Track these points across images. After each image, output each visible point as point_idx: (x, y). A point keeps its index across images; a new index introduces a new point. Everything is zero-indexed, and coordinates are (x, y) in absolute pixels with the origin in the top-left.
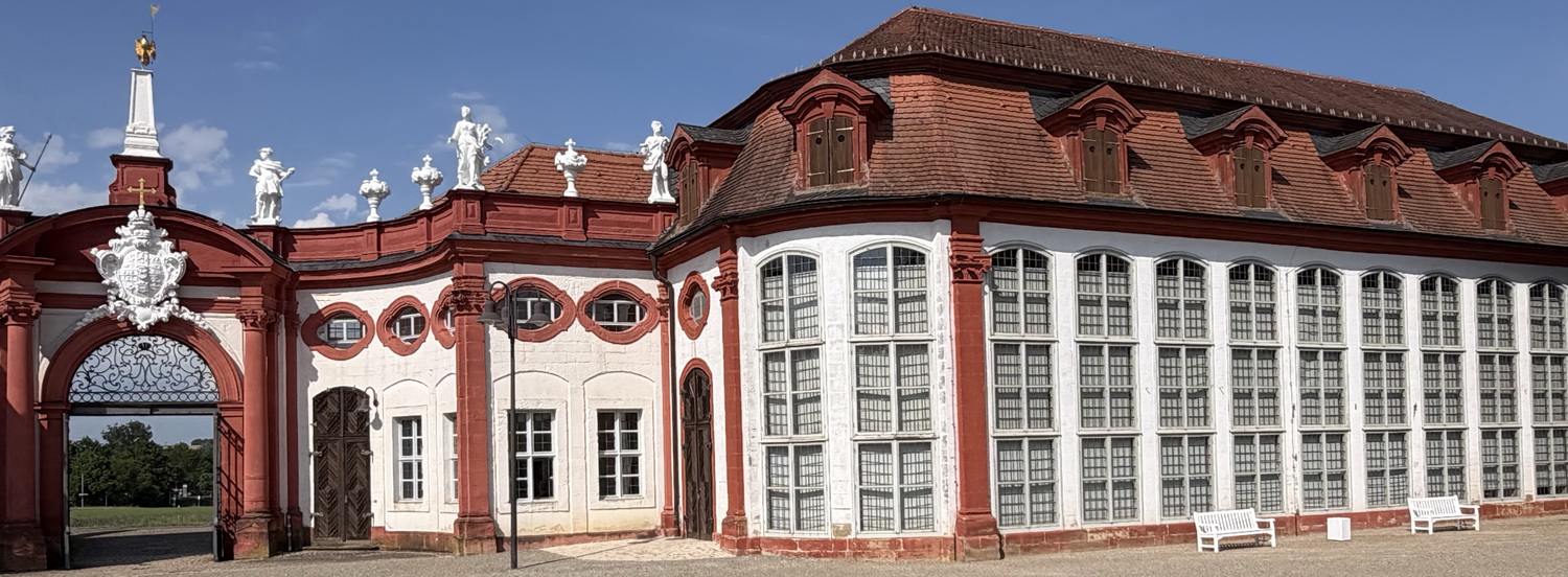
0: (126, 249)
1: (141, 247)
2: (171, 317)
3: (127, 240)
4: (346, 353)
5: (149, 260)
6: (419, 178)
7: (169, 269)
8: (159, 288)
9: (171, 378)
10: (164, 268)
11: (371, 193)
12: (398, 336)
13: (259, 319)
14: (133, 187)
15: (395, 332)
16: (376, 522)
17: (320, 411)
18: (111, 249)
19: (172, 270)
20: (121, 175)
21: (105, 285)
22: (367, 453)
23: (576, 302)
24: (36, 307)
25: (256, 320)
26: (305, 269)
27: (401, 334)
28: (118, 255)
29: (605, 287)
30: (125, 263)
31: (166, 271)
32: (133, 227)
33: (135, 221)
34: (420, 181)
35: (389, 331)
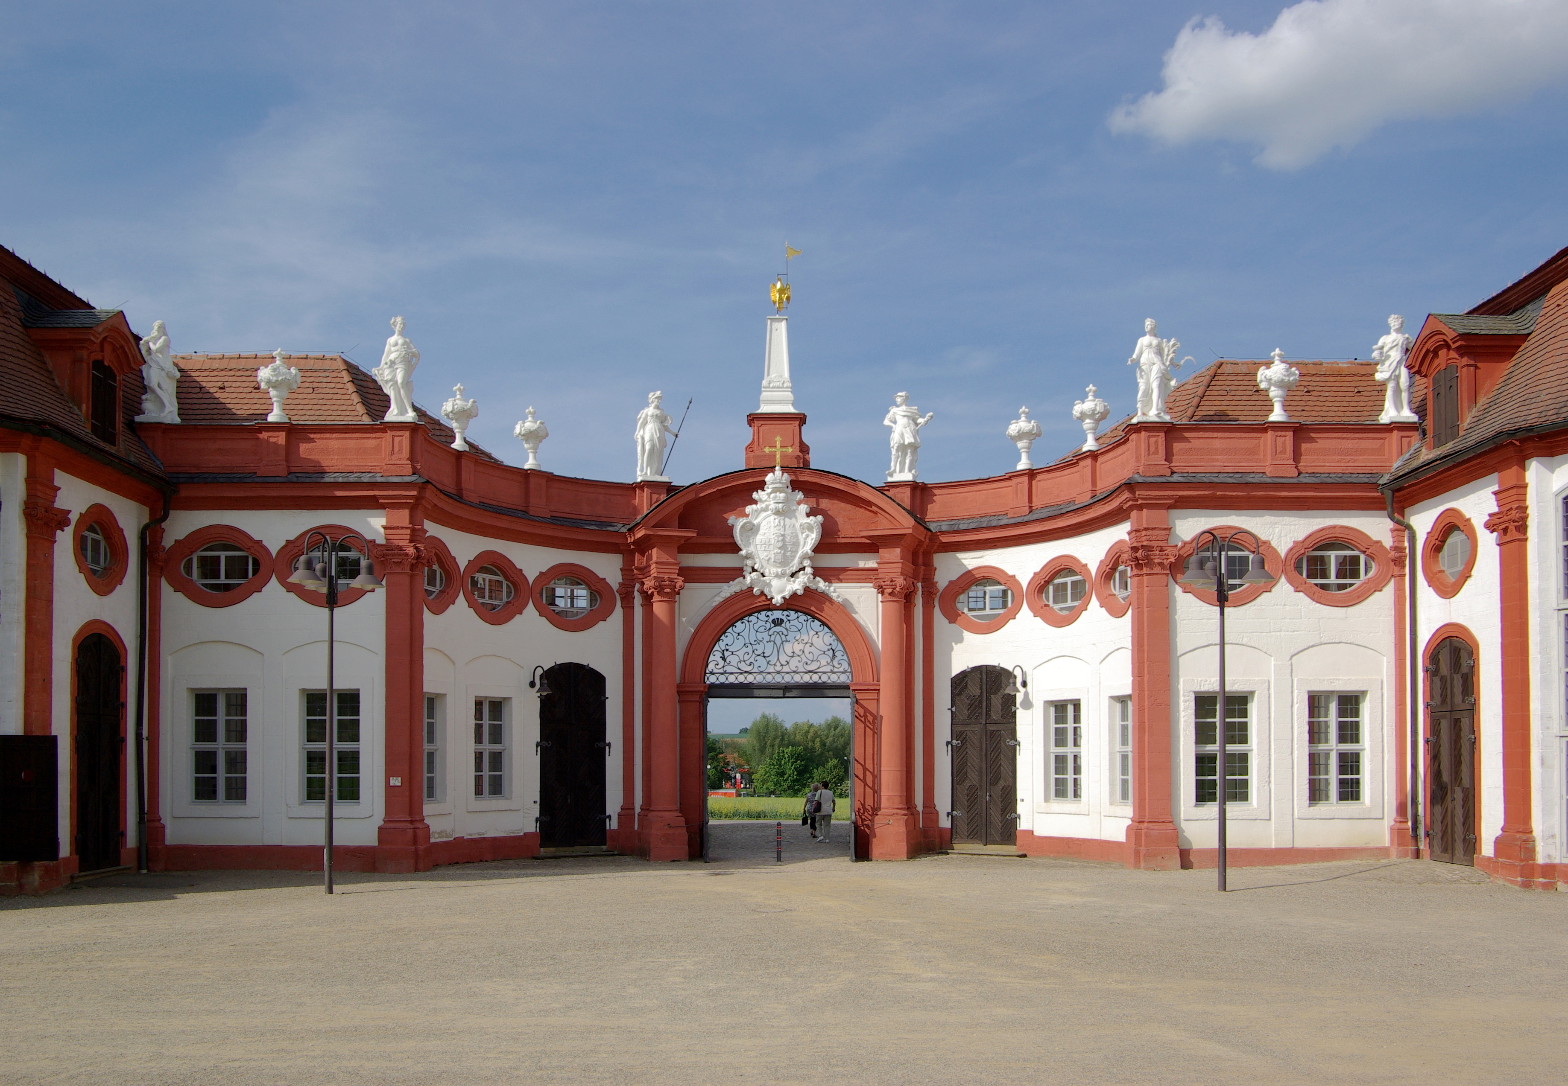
0: (764, 514)
1: (777, 513)
2: (807, 589)
3: (764, 505)
4: (992, 625)
5: (784, 526)
6: (1081, 413)
7: (804, 535)
8: (795, 556)
9: (803, 656)
10: (800, 534)
11: (1021, 435)
12: (1051, 603)
13: (898, 589)
14: (770, 447)
15: (1048, 599)
16: (1023, 825)
17: (960, 694)
18: (747, 516)
19: (807, 536)
20: (757, 434)
21: (742, 556)
22: (1012, 743)
23: (1283, 555)
24: (680, 581)
25: (895, 589)
26: (944, 528)
27: (1055, 602)
28: (755, 522)
29: (1321, 534)
30: (761, 531)
31: (802, 538)
32: (769, 491)
33: (773, 483)
34: (1083, 416)
35: (1040, 597)
